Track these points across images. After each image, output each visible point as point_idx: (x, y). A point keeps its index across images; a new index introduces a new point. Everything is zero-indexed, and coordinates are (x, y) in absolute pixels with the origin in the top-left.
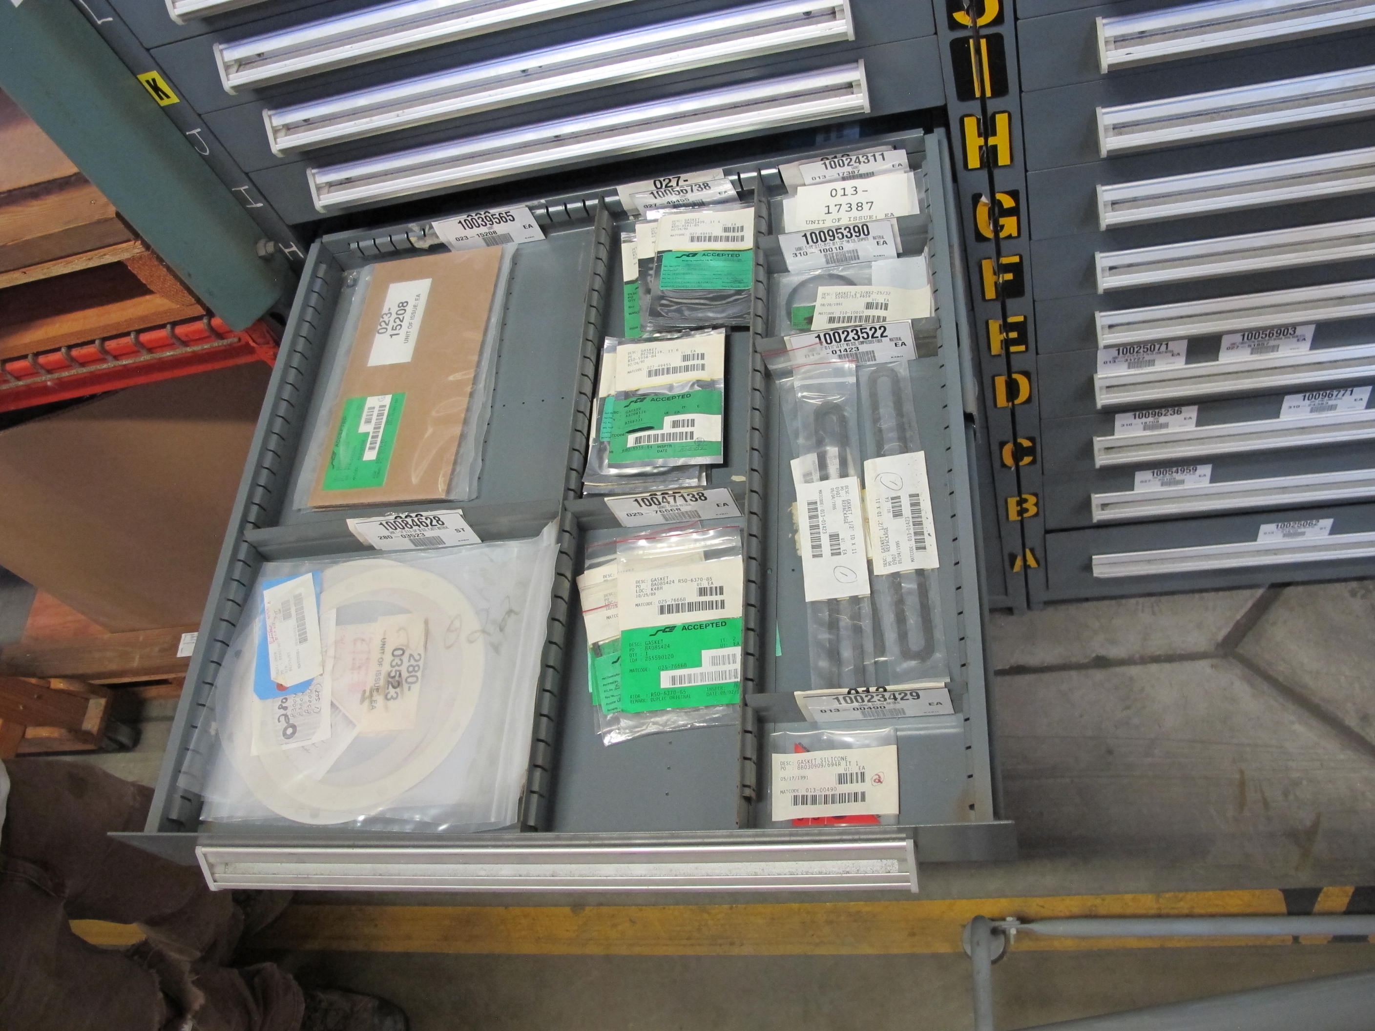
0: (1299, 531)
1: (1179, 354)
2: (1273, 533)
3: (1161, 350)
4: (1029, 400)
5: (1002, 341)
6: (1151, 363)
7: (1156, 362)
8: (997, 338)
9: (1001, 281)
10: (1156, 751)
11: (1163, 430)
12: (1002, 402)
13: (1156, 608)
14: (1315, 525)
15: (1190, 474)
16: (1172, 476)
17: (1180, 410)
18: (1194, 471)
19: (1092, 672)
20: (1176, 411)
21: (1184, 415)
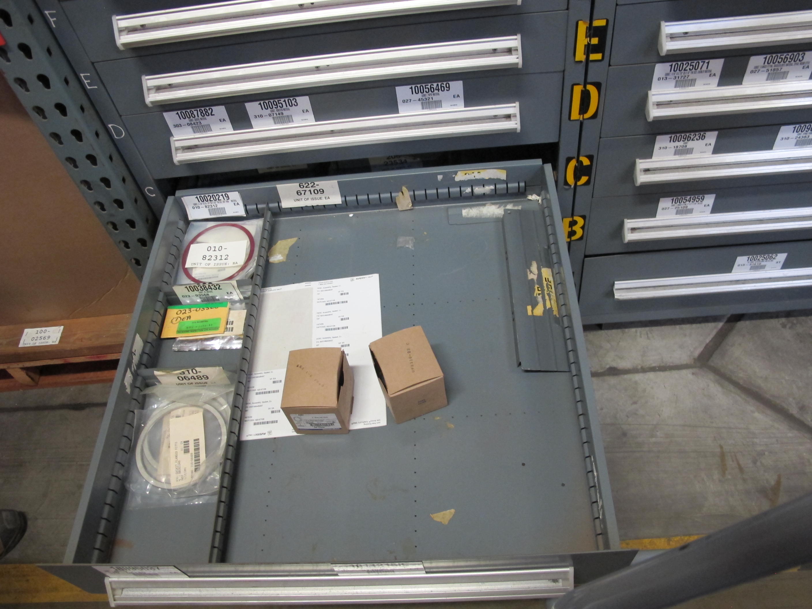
0: (763, 264)
1: (715, 75)
2: (744, 265)
3: (703, 69)
4: (594, 116)
5: (585, 45)
6: (693, 82)
7: (697, 82)
8: (582, 41)
10: (658, 433)
11: (688, 155)
12: (575, 115)
13: (650, 335)
14: (774, 259)
15: (699, 203)
16: (685, 204)
17: (704, 135)
18: (702, 200)
19: (607, 378)
20: (701, 137)
21: (706, 141)
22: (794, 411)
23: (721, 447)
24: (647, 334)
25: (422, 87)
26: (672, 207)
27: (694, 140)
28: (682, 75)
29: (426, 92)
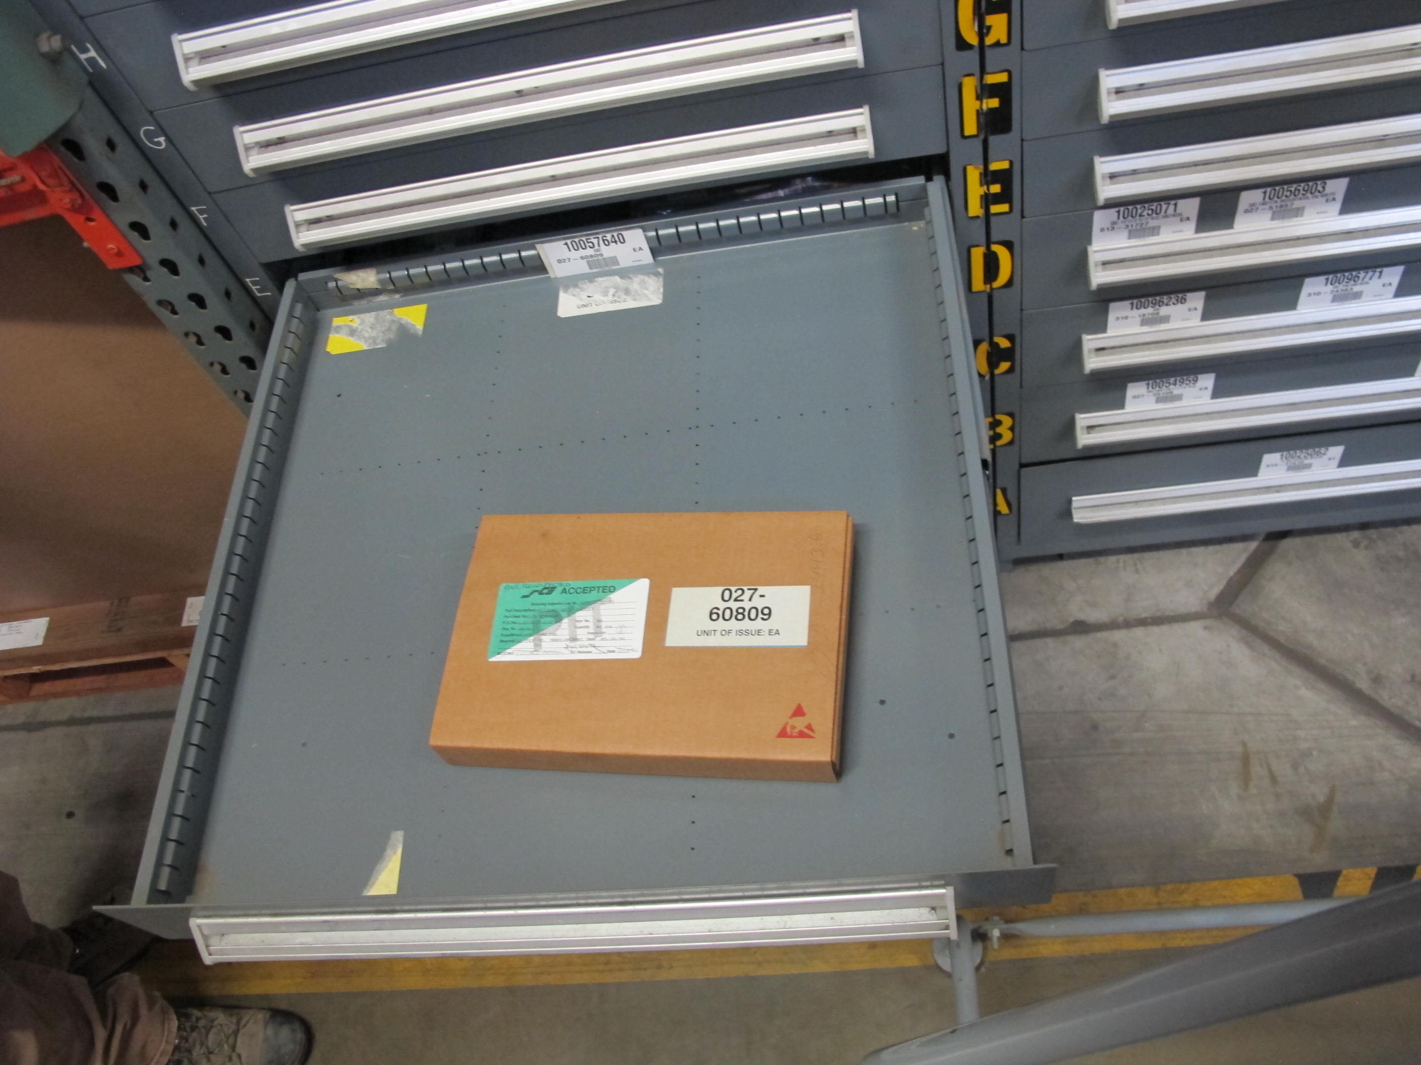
0: (1307, 462)
1: (1188, 219)
2: (1276, 465)
3: (1168, 210)
4: (1009, 283)
5: (981, 196)
6: (1155, 231)
7: (1162, 230)
8: (976, 191)
9: (985, 107)
10: (1147, 725)
11: (1163, 325)
12: (978, 285)
13: (1139, 566)
14: (1324, 454)
15: (1190, 387)
16: (1169, 389)
17: (1184, 297)
18: (1194, 382)
19: (1070, 638)
20: (1180, 300)
21: (1188, 305)
22: (1363, 684)
23: (1244, 744)
24: (1135, 565)
26: (1149, 394)
27: (1169, 305)
28: (1138, 222)
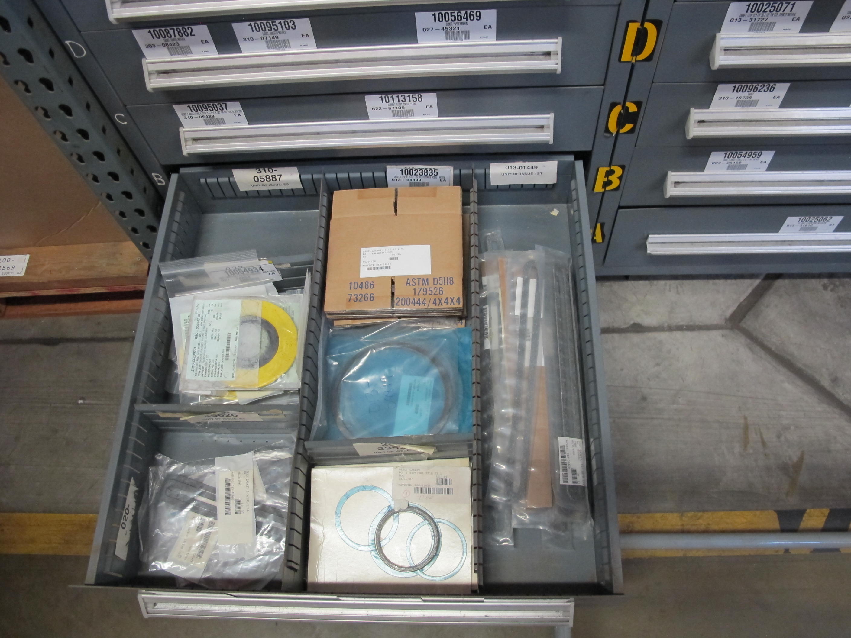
0: (814, 225)
1: (798, 19)
2: (794, 225)
3: (785, 12)
4: (649, 58)
6: (771, 27)
7: (776, 26)
10: (680, 400)
11: (751, 108)
12: (627, 56)
13: (680, 289)
14: (828, 221)
15: (755, 160)
16: (740, 160)
17: (774, 86)
18: (759, 156)
19: (630, 335)
20: (770, 88)
21: (774, 93)
22: (826, 383)
23: (745, 418)
24: (677, 288)
25: (447, 14)
26: (724, 162)
27: (762, 91)
28: (760, 17)
29: (452, 20)
